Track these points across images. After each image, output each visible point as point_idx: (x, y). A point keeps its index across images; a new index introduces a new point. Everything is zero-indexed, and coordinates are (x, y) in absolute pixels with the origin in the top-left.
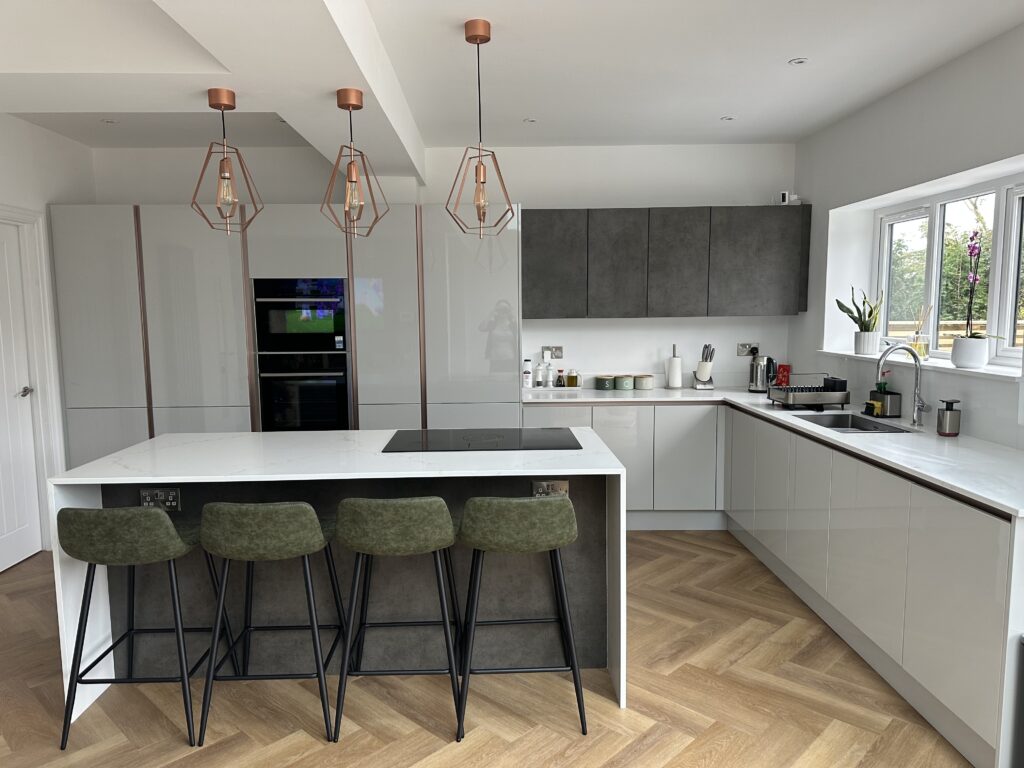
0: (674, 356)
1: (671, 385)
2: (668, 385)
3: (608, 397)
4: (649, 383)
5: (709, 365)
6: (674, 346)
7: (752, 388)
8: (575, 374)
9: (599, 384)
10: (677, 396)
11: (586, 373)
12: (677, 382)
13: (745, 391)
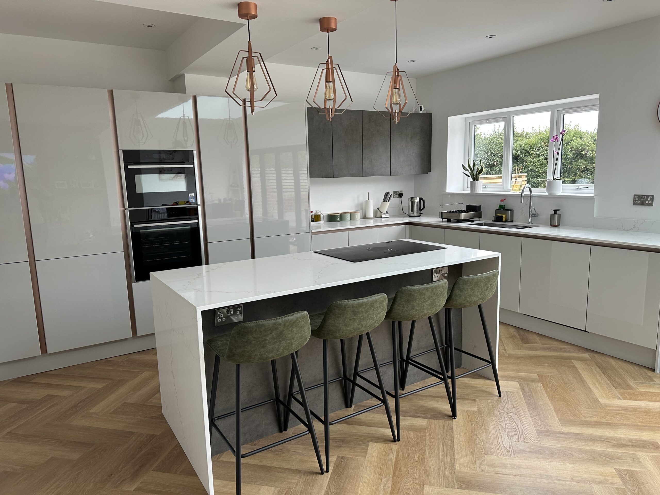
0: (368, 199)
1: (367, 216)
2: (365, 217)
3: (338, 226)
4: (358, 216)
5: (388, 203)
6: (368, 194)
7: (412, 215)
8: (319, 214)
9: (332, 218)
10: (371, 223)
11: (324, 212)
12: (371, 215)
13: (408, 217)
